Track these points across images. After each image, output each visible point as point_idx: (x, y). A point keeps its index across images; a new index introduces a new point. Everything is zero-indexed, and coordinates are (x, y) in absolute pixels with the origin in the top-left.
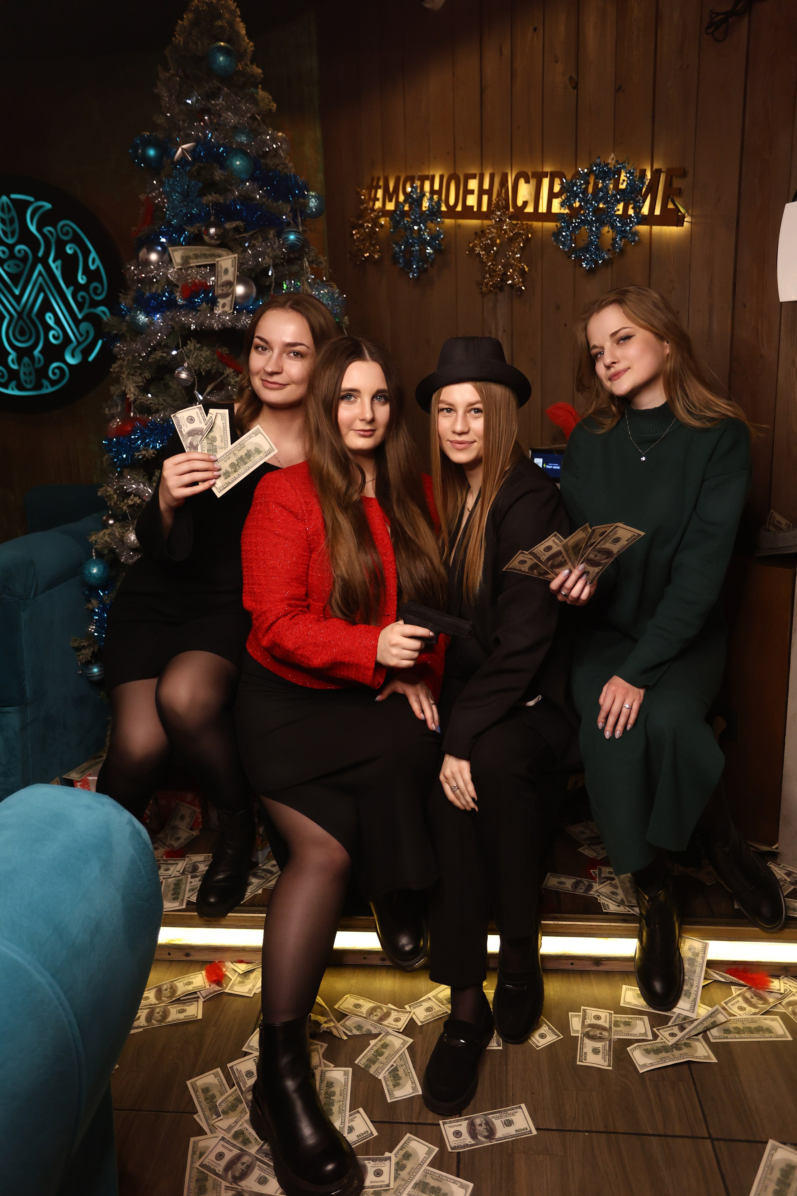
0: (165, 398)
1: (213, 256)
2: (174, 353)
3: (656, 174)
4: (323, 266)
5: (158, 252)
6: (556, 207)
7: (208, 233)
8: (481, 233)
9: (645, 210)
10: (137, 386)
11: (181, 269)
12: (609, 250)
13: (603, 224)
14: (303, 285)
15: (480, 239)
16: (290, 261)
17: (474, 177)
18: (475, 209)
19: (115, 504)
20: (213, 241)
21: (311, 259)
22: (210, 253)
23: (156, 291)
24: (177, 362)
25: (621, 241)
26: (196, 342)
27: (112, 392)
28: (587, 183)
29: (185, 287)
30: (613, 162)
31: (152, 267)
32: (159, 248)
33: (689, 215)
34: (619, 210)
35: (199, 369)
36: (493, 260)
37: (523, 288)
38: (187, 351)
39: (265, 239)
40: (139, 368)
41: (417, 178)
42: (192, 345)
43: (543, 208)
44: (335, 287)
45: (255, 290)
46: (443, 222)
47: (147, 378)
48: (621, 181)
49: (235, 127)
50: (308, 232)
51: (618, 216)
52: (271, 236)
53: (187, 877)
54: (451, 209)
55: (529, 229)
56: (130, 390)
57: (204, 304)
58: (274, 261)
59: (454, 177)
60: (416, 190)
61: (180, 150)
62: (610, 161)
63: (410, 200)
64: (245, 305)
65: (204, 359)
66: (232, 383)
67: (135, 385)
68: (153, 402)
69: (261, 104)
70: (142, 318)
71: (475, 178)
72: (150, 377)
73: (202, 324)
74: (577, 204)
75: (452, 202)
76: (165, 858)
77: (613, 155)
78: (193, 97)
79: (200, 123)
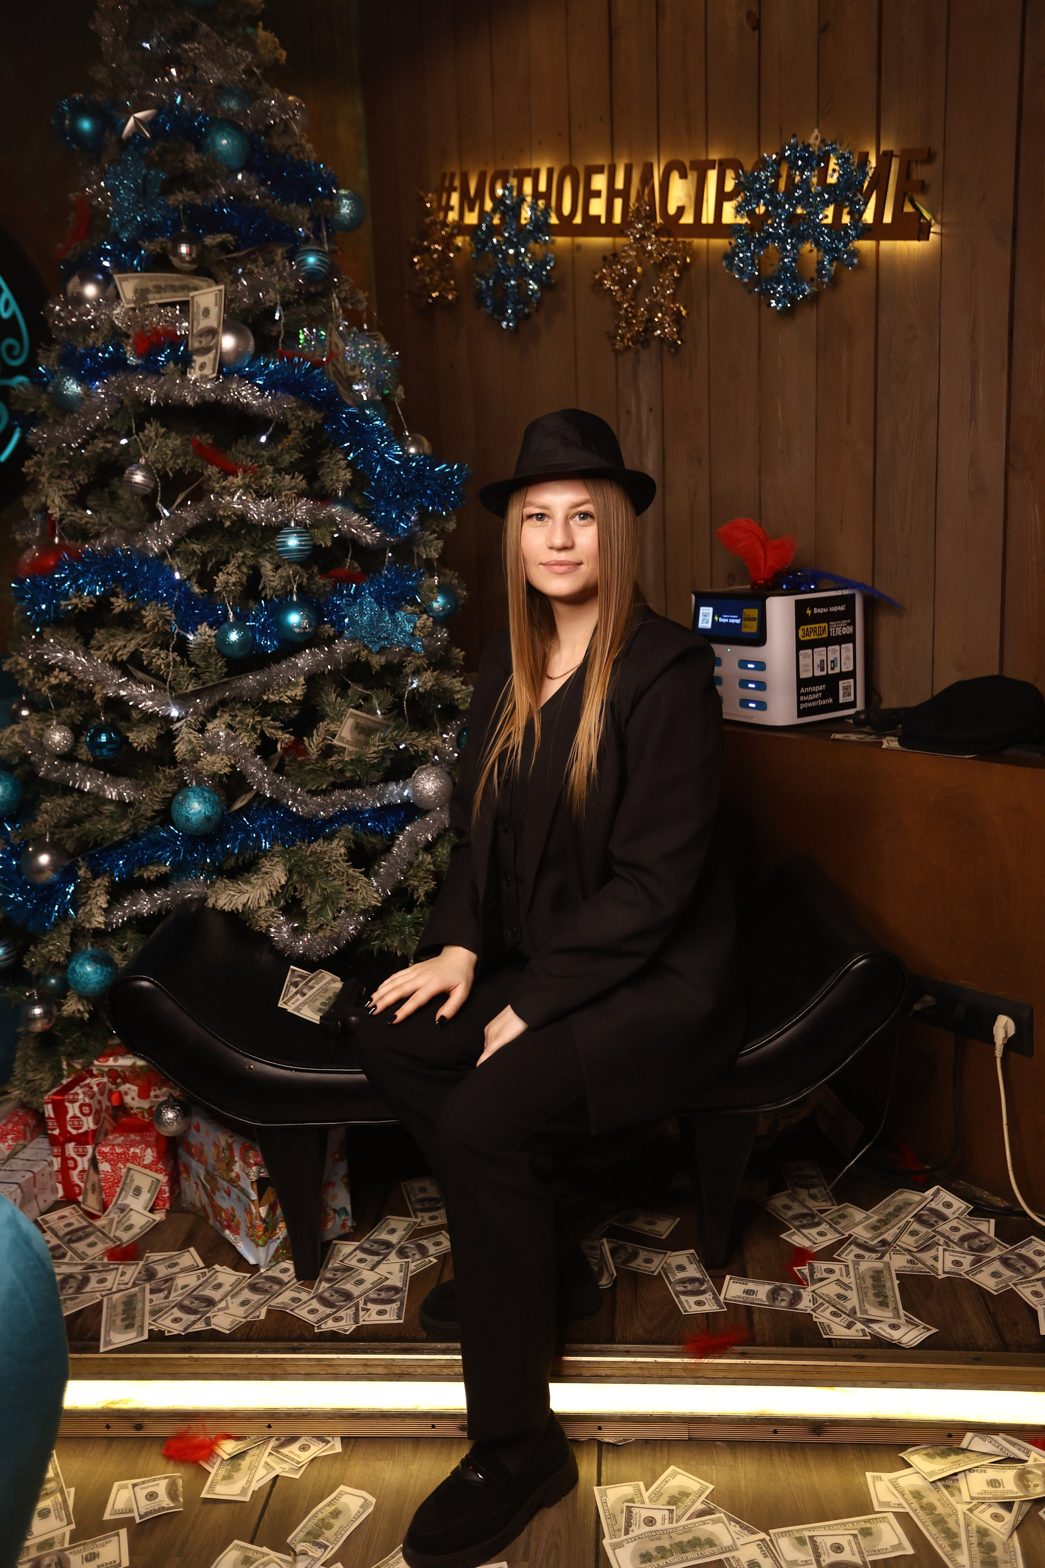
0: (110, 514)
1: (186, 288)
2: (124, 442)
3: (885, 159)
4: (364, 307)
5: (97, 282)
6: (729, 215)
7: (177, 254)
8: (612, 257)
9: (868, 217)
10: (65, 496)
11: (134, 309)
12: (812, 280)
13: (802, 238)
14: (330, 335)
15: (611, 267)
16: (310, 299)
17: (600, 170)
18: (603, 221)
19: (31, 684)
20: (186, 266)
21: (343, 295)
22: (181, 283)
23: (94, 343)
24: (128, 458)
25: (831, 266)
26: (158, 425)
27: (26, 506)
28: (777, 176)
29: (141, 337)
30: (818, 142)
31: (88, 306)
32: (100, 277)
33: (936, 222)
34: (826, 217)
35: (164, 467)
36: (633, 299)
37: (679, 342)
38: (144, 439)
39: (269, 263)
40: (69, 466)
41: (511, 173)
42: (152, 429)
43: (708, 217)
44: (383, 339)
45: (252, 342)
46: (553, 242)
47: (82, 482)
48: (830, 172)
49: (219, 86)
50: (339, 253)
51: (826, 225)
52: (278, 258)
53: (144, 1290)
54: (566, 221)
55: (688, 250)
56: (53, 502)
57: (171, 365)
58: (283, 297)
59: (569, 171)
60: (511, 192)
61: (131, 121)
62: (811, 141)
63: (502, 208)
64: (238, 365)
65: (173, 451)
66: (217, 489)
67: (61, 493)
68: (92, 521)
69: (262, 51)
70: (73, 388)
71: (602, 172)
72: (86, 481)
73: (167, 396)
74: (762, 210)
75: (566, 210)
76: (106, 1260)
77: (816, 132)
78: (153, 38)
79: (163, 79)
